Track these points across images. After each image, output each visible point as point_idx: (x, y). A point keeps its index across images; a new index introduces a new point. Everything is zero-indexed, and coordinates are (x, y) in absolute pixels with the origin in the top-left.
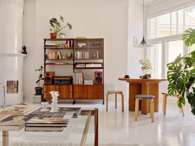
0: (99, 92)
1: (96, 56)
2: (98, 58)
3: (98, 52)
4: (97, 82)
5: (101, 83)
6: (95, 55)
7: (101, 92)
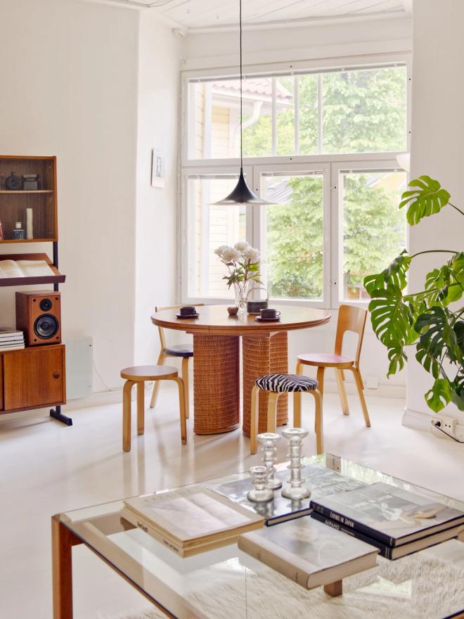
0: (51, 377)
1: (24, 227)
2: (30, 235)
3: (30, 212)
4: (39, 335)
5: (53, 339)
6: (19, 225)
7: (56, 377)
